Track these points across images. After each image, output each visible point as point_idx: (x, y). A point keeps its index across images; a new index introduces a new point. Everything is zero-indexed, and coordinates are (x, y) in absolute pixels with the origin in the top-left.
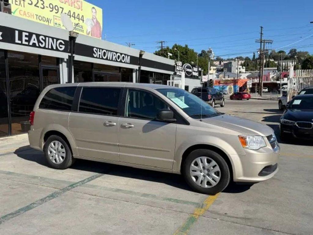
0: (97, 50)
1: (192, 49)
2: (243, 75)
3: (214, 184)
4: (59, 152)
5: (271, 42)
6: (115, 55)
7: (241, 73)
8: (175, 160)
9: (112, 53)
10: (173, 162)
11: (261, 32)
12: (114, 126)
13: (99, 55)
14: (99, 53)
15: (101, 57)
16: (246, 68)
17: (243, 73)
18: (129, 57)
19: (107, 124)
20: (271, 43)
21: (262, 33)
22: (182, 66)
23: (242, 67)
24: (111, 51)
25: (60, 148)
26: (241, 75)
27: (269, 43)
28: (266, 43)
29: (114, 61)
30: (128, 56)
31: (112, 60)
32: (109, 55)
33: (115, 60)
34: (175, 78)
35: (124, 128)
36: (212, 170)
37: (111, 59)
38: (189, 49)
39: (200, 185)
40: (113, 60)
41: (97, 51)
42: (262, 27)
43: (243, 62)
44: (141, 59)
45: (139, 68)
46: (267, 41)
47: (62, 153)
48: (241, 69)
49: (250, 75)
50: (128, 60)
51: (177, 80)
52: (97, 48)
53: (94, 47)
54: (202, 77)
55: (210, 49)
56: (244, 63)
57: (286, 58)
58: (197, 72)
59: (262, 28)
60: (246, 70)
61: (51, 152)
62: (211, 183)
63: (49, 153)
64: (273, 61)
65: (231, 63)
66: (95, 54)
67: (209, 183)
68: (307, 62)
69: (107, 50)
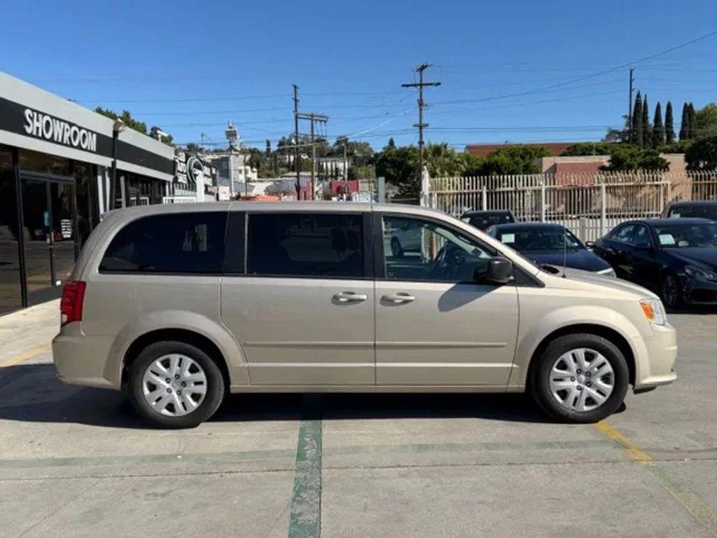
0: (33, 115)
1: (141, 122)
2: (256, 187)
3: (601, 399)
4: (184, 384)
5: (325, 119)
6: (67, 130)
7: (251, 182)
8: (516, 364)
9: (62, 123)
10: (512, 368)
11: (296, 97)
12: (362, 303)
13: (38, 128)
14: (36, 124)
15: (40, 135)
16: (258, 172)
17: (255, 181)
18: (95, 135)
19: (342, 300)
20: (325, 122)
21: (298, 98)
22: (186, 163)
23: (252, 168)
24: (61, 120)
25: (187, 374)
26: (254, 186)
27: (321, 121)
28: (316, 120)
29: (66, 145)
30: (93, 132)
31: (62, 143)
32: (57, 129)
33: (69, 143)
34: (177, 191)
35: (389, 305)
36: (597, 372)
37: (60, 141)
38: (133, 120)
39: (573, 407)
40: (65, 142)
41: (32, 118)
42: (297, 86)
43: (248, 157)
44: (116, 142)
45: (114, 164)
46: (318, 116)
47: (193, 385)
48: (250, 172)
49: (271, 186)
50: (91, 142)
51: (185, 196)
52: (33, 110)
53: (26, 108)
54: (218, 189)
55: (230, 128)
56: (250, 160)
57: (331, 154)
58: (209, 177)
59: (295, 87)
60: (259, 177)
61: (152, 387)
62: (596, 399)
63: (146, 391)
64: (306, 159)
65: (227, 159)
66: (29, 125)
67: (590, 401)
68: (385, 163)
69: (52, 117)
